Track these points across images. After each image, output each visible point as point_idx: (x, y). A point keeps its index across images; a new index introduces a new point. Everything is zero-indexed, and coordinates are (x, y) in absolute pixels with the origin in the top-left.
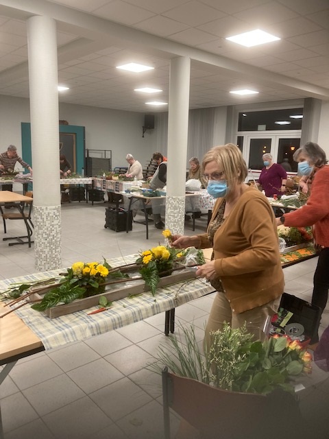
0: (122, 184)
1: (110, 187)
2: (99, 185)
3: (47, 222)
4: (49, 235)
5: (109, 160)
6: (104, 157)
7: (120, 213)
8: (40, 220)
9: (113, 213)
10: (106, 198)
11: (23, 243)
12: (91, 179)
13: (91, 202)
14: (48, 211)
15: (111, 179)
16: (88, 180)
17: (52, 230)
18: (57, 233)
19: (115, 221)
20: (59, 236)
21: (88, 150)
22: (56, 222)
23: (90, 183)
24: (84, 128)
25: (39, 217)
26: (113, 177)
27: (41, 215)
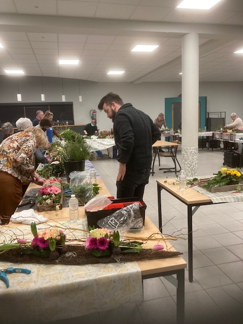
0: (235, 135)
1: (226, 138)
2: (217, 137)
3: (190, 157)
4: (191, 165)
5: (224, 119)
6: (220, 117)
7: (234, 154)
8: (186, 156)
9: (230, 154)
10: (222, 146)
11: (172, 172)
12: (211, 132)
13: (211, 149)
14: (191, 150)
15: (226, 132)
16: (210, 134)
17: (193, 162)
18: (196, 164)
19: (231, 160)
20: (197, 166)
21: (208, 113)
22: (195, 157)
23: (211, 135)
24: (206, 97)
25: (186, 154)
26: (228, 130)
27: (187, 153)
